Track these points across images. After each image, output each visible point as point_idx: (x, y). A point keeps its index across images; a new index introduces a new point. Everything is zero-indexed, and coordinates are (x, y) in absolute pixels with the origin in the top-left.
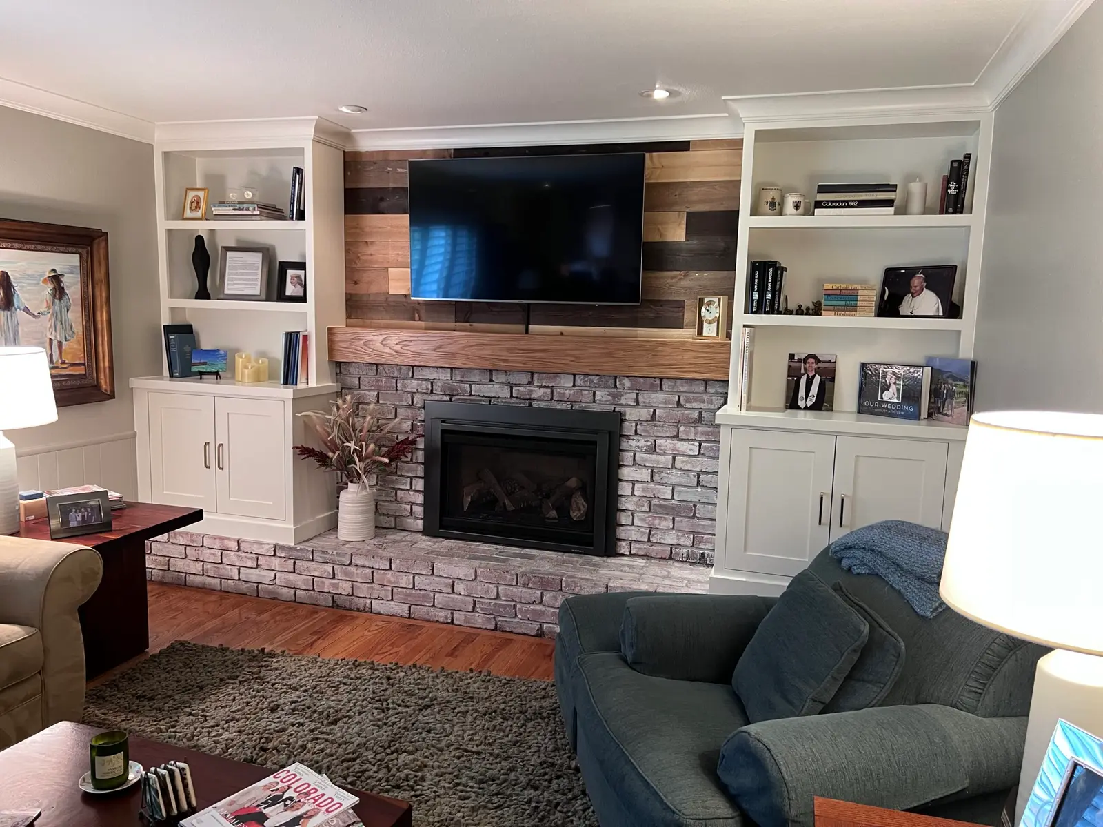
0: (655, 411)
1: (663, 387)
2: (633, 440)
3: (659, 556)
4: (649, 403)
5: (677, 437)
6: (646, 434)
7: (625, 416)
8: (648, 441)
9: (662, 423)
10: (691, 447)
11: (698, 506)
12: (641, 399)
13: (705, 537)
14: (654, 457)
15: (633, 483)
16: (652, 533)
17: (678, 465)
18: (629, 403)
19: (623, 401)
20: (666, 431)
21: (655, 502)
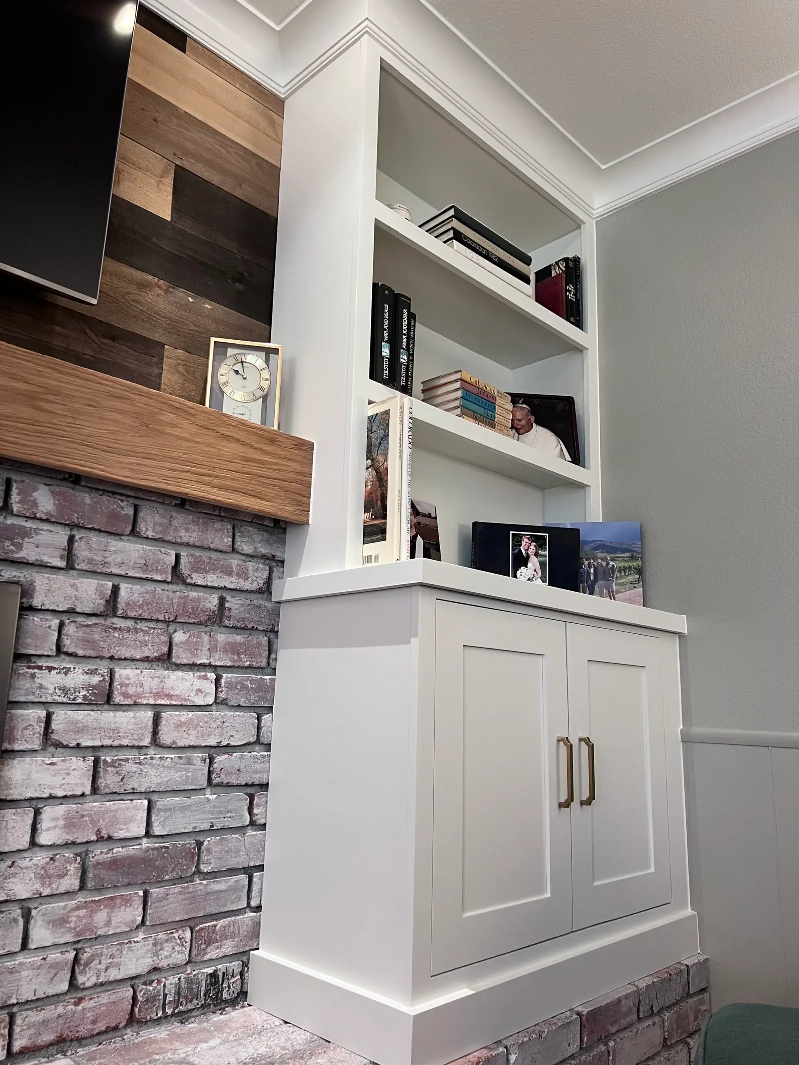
0: (116, 589)
1: (142, 527)
2: (50, 669)
3: (101, 1026)
4: (105, 564)
5: (166, 659)
6: (89, 652)
7: (32, 597)
8: (92, 672)
9: (130, 623)
10: (198, 684)
11: (207, 841)
12: (82, 551)
13: (221, 923)
14: (108, 718)
15: (36, 805)
16: (84, 957)
17: (166, 736)
18: (46, 559)
19: (28, 552)
20: (145, 644)
21: (100, 854)
